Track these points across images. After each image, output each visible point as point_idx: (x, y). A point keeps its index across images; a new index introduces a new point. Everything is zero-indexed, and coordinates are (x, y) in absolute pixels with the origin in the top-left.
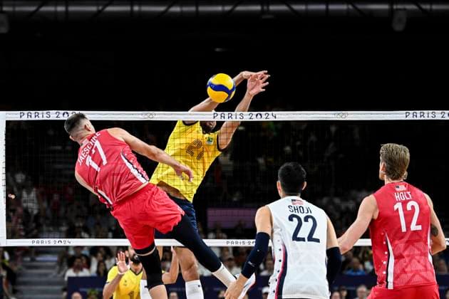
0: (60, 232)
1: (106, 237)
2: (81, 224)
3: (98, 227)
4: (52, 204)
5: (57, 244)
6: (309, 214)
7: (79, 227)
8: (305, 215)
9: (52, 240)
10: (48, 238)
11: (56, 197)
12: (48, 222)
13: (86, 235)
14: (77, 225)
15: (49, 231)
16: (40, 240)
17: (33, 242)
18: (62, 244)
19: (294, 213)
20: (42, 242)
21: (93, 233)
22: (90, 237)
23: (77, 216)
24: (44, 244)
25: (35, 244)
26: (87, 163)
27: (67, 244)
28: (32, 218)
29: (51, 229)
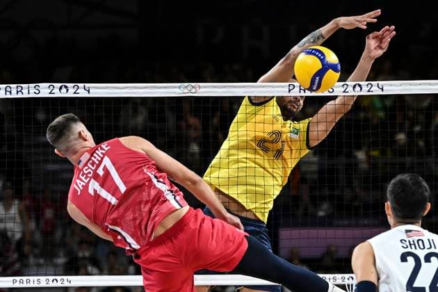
0: (56, 266)
1: (125, 273)
2: (87, 254)
3: (112, 258)
4: (42, 224)
5: (51, 285)
6: (433, 250)
7: (84, 258)
8: (426, 251)
9: (43, 279)
10: (37, 275)
11: (49, 213)
12: (36, 251)
13: (95, 270)
14: (81, 255)
15: (39, 265)
16: (25, 278)
17: (14, 282)
18: (59, 284)
19: (409, 250)
20: (28, 282)
21: (106, 267)
22: (101, 273)
23: (81, 243)
24: (31, 285)
25: (17, 285)
26: (91, 191)
27: (66, 284)
28: (13, 247)
29: (42, 261)
